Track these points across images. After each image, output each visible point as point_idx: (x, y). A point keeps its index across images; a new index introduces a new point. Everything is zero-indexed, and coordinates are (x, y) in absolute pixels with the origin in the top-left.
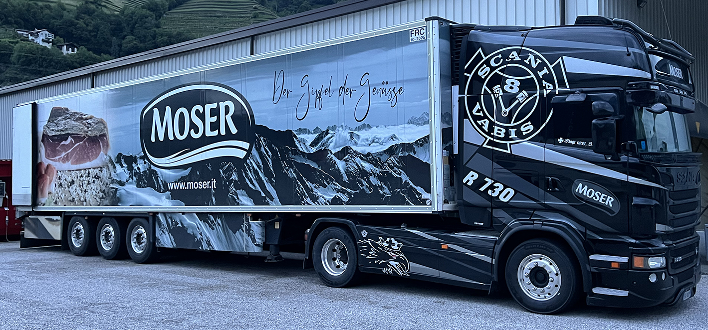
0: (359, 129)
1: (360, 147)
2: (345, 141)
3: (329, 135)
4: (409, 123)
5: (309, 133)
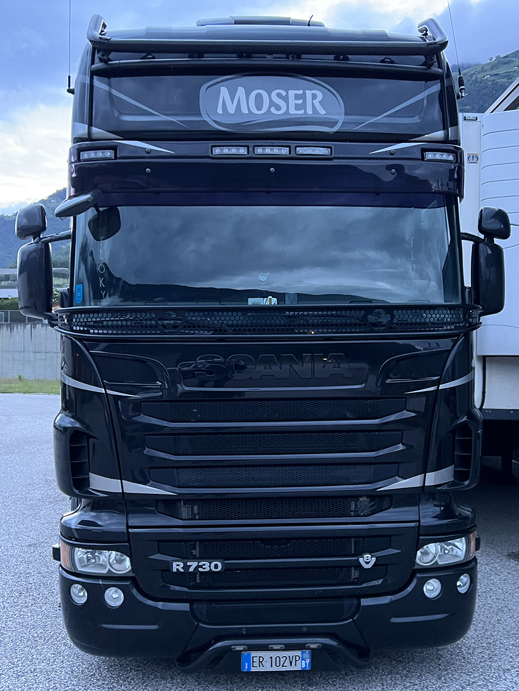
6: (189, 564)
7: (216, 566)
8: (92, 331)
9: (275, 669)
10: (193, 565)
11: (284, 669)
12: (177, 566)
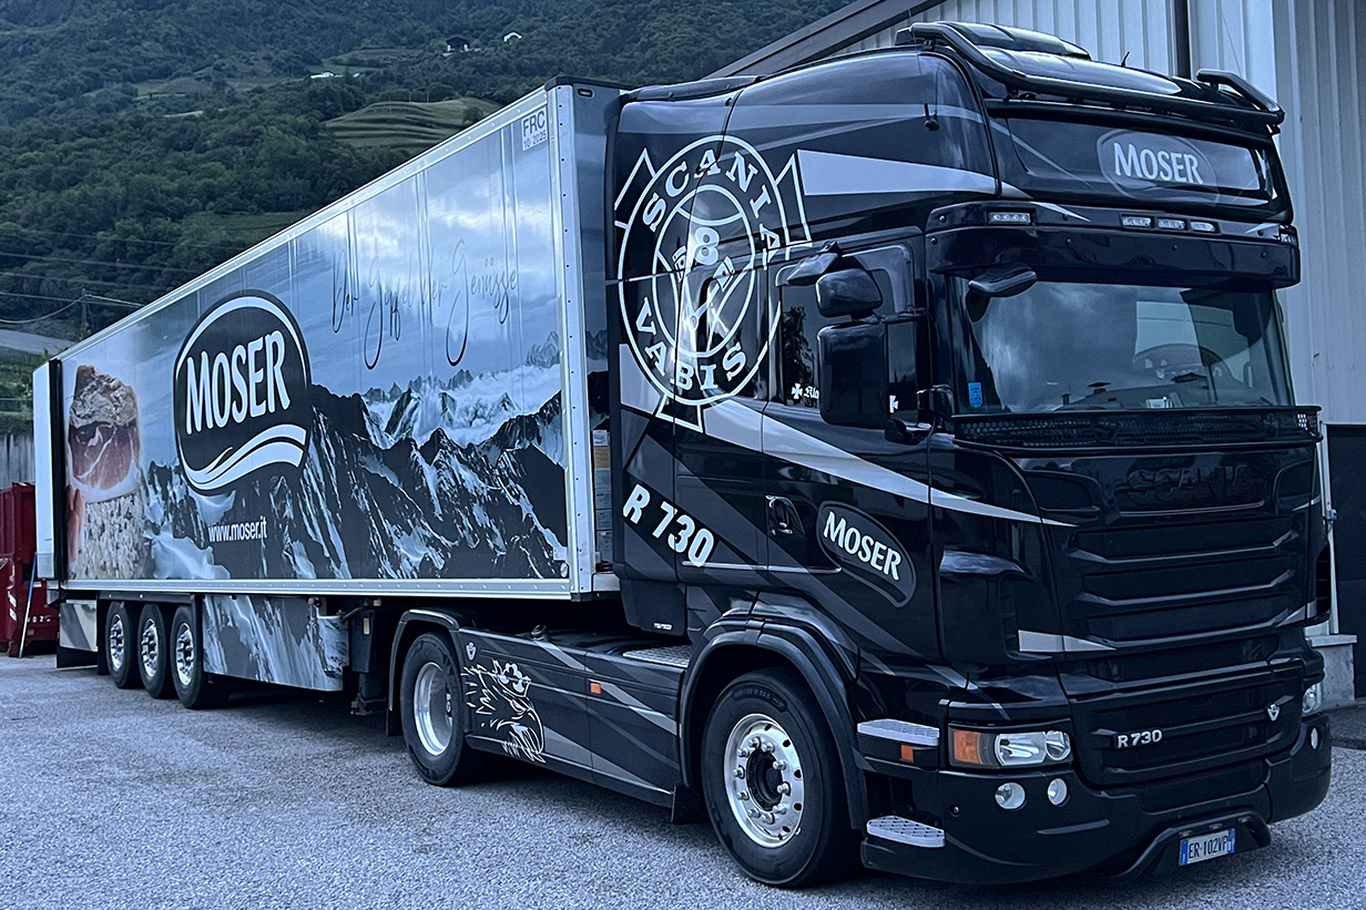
0: (454, 384)
1: (457, 431)
2: (435, 416)
3: (412, 403)
4: (528, 364)
5: (384, 399)
6: (1132, 736)
7: (1157, 735)
8: (1025, 444)
9: (1208, 857)
10: (1136, 736)
11: (1215, 855)
12: (1122, 740)
